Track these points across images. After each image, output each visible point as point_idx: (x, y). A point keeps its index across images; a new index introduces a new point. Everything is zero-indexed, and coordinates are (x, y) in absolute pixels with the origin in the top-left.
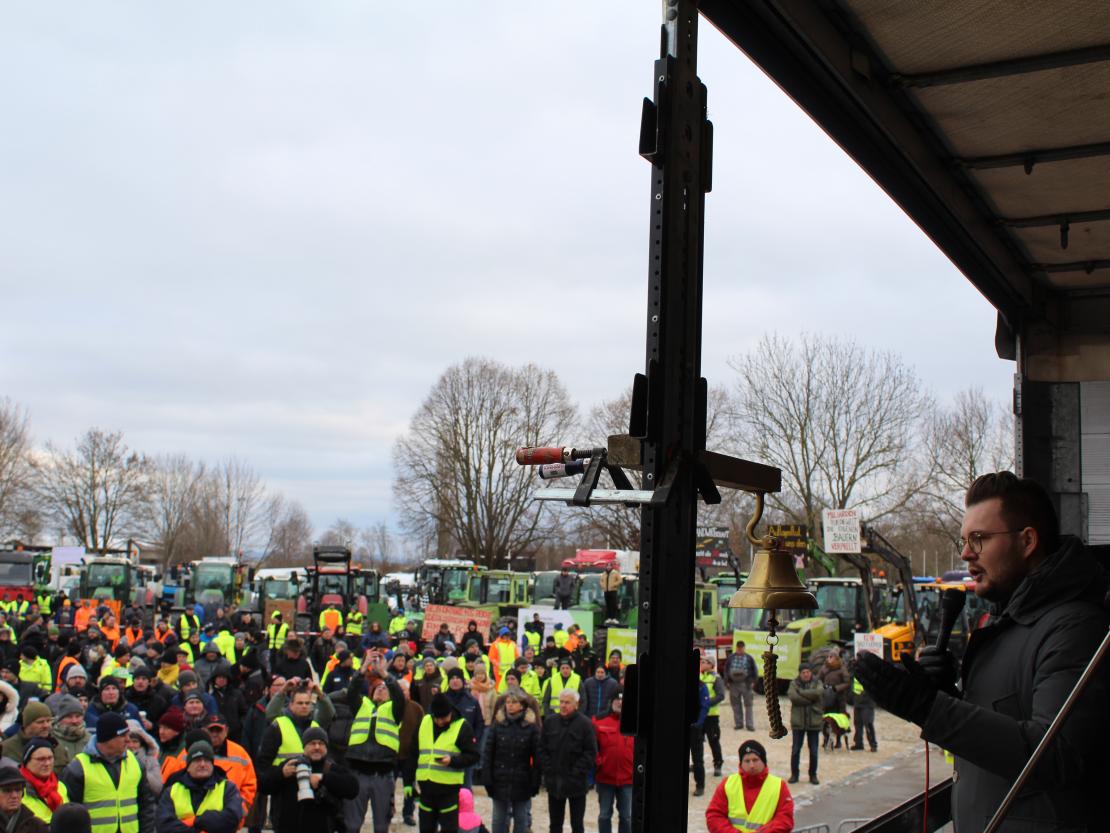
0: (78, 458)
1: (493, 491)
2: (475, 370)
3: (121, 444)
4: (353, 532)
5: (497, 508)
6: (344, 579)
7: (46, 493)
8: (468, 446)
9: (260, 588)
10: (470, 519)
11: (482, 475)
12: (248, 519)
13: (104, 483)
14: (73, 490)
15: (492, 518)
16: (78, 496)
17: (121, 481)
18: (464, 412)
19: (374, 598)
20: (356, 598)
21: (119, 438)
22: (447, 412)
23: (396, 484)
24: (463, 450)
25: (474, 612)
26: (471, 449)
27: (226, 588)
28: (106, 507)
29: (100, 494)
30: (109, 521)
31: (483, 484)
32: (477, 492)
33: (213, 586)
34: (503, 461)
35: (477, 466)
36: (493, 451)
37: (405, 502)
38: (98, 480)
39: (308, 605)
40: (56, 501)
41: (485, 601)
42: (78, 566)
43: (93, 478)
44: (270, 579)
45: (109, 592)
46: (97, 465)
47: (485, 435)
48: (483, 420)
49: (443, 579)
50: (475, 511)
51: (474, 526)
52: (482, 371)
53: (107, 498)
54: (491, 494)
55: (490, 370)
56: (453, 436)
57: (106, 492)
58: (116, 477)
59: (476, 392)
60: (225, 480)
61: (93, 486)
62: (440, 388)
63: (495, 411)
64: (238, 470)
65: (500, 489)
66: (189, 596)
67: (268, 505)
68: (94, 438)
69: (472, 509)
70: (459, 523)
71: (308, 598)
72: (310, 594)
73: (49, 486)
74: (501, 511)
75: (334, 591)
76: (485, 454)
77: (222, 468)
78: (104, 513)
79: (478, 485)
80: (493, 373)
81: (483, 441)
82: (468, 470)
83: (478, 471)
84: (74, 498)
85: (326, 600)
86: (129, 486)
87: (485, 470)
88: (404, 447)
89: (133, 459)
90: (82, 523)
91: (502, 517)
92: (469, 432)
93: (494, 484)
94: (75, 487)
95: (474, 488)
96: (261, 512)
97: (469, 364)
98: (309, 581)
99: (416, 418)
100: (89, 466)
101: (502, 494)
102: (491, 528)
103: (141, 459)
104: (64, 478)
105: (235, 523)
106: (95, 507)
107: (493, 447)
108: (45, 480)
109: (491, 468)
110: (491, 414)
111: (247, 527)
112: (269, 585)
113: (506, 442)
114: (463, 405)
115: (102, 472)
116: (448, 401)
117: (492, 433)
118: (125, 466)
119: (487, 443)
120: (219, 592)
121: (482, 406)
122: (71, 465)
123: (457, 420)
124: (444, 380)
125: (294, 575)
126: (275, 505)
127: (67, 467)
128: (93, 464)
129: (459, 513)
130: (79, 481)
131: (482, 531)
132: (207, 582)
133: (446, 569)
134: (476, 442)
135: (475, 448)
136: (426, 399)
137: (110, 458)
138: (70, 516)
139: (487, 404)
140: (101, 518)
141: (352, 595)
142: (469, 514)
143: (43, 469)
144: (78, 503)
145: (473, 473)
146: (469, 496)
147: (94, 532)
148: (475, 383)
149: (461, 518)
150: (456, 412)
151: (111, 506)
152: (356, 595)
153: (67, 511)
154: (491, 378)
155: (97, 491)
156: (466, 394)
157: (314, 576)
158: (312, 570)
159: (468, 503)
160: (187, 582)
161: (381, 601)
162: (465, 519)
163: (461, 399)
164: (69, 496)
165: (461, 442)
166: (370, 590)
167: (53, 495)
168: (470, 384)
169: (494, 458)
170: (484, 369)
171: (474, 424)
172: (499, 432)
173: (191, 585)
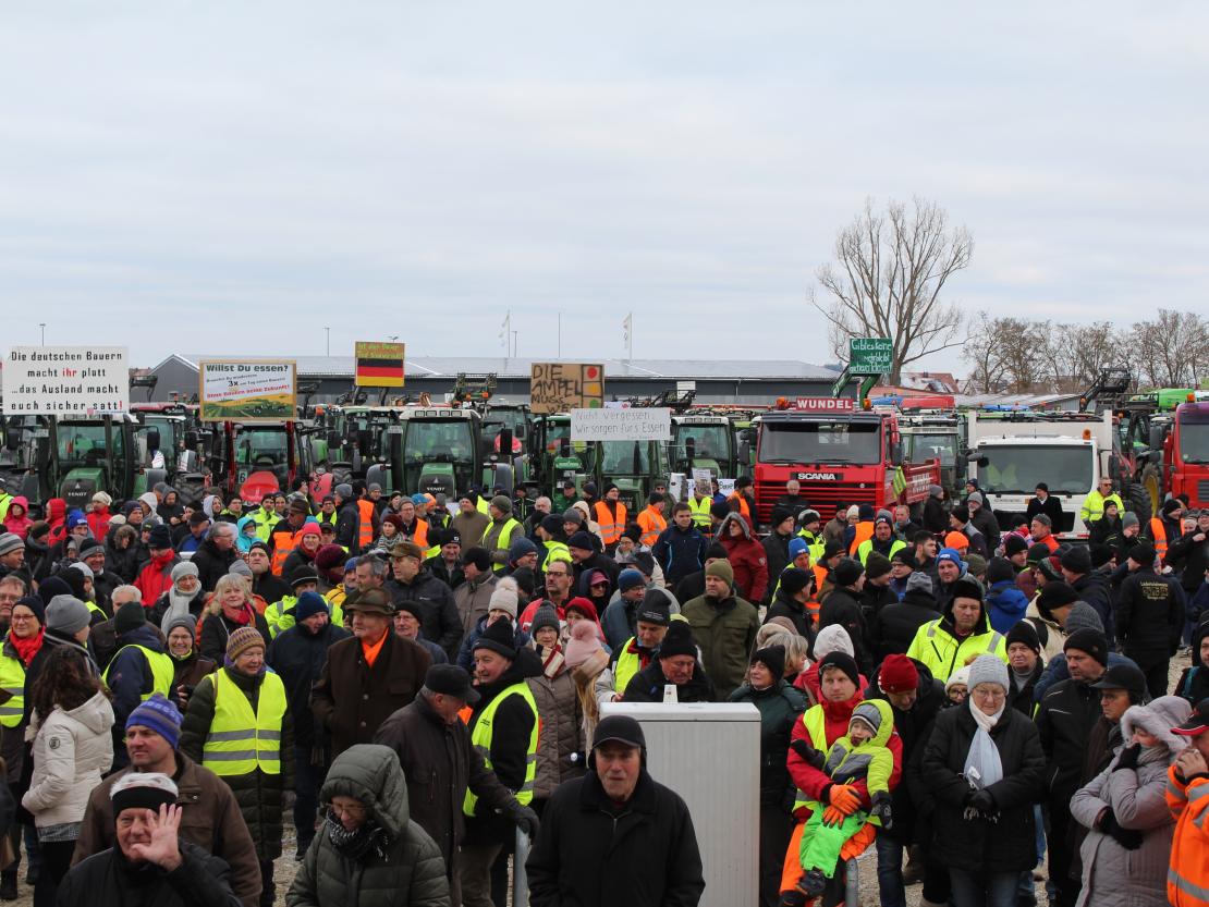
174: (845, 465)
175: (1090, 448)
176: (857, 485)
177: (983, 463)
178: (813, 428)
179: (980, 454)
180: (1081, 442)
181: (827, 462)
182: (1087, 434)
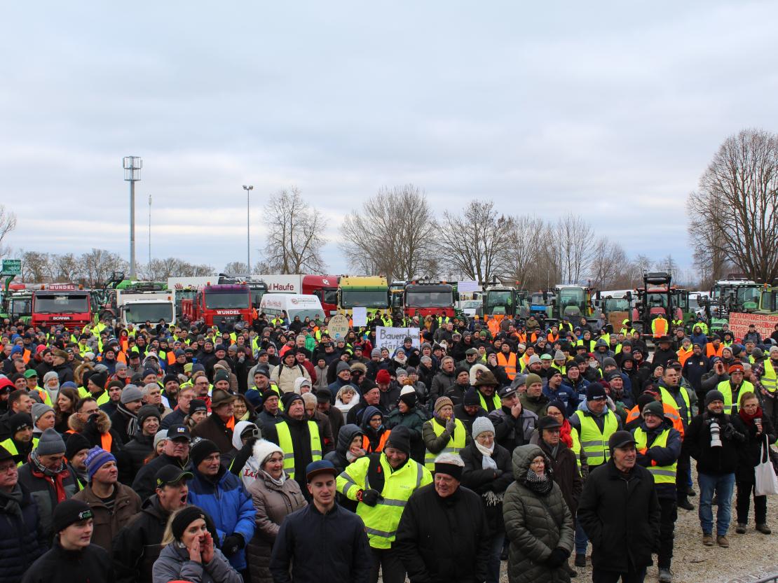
0: (465, 221)
1: (766, 228)
2: (748, 139)
3: (493, 210)
4: (650, 264)
5: (770, 241)
6: (665, 296)
7: (446, 246)
8: (744, 196)
9: (603, 304)
10: (748, 251)
11: (757, 217)
12: (583, 257)
13: (484, 237)
14: (464, 243)
15: (766, 248)
16: (467, 247)
17: (494, 235)
18: (741, 171)
19: (686, 309)
20: (674, 309)
21: (491, 206)
22: (727, 172)
23: (691, 227)
24: (741, 200)
25: (767, 318)
26: (747, 198)
27: (580, 305)
28: (486, 253)
29: (481, 245)
30: (489, 263)
31: (758, 224)
32: (753, 230)
33: (572, 303)
34: (774, 206)
35: (753, 211)
36: (765, 199)
37: (698, 240)
38: (480, 235)
39: (641, 315)
40: (453, 251)
41: (775, 310)
42: (480, 292)
43: (476, 235)
44: (610, 298)
45: (503, 309)
46: (478, 225)
47: (758, 188)
48: (756, 177)
49: (737, 294)
50: (753, 244)
51: (752, 255)
52: (754, 138)
53: (486, 247)
54: (764, 231)
55: (759, 138)
56: (733, 190)
57: (485, 243)
58: (491, 233)
59: (750, 155)
60: (565, 230)
61: (477, 240)
62: (721, 155)
63: (766, 168)
64: (574, 223)
65: (771, 227)
66: (556, 311)
67: (596, 247)
68: (475, 207)
69: (750, 243)
70: (739, 252)
71: (640, 310)
72: (641, 307)
73: (448, 241)
74: (773, 242)
75: (658, 305)
76: (759, 203)
77: (563, 222)
78: (484, 257)
79: (754, 225)
80: (762, 140)
81: (757, 192)
82: (746, 214)
83: (753, 215)
84: (465, 249)
85: (654, 311)
86: (500, 238)
87: (759, 213)
88: (696, 200)
89: (502, 220)
90: (471, 265)
91: (774, 248)
92: (746, 185)
93: (766, 223)
94: (465, 241)
95: (751, 227)
96: (592, 252)
97: (743, 135)
98: (640, 299)
99: (703, 178)
100: (473, 226)
101: (774, 230)
102: (765, 256)
103: (507, 220)
104: (457, 236)
105: (574, 261)
106: (479, 254)
107: (765, 195)
108: (446, 238)
109: (763, 212)
110: (762, 170)
111: (583, 263)
112: (609, 302)
113: (775, 191)
114: (740, 166)
115: (482, 230)
116: (728, 163)
117: (763, 185)
118: (497, 225)
119: (760, 193)
120: (576, 308)
121: (755, 164)
122: (462, 227)
123: (735, 178)
124: (724, 148)
125: (629, 294)
126: (601, 248)
127: (459, 228)
128: (476, 226)
129: (739, 246)
130: (467, 237)
131: (758, 258)
132: (567, 301)
133: (739, 286)
134: (751, 193)
135: (751, 197)
136: (711, 164)
137: (486, 220)
138: (463, 260)
139: (758, 164)
140: (483, 261)
141: (672, 307)
142: (747, 247)
143: (443, 230)
144: (468, 251)
145: (749, 215)
146: (746, 232)
147: (479, 270)
148: (748, 149)
149: (741, 250)
150: (734, 171)
151: (490, 253)
152: (674, 307)
153: (461, 258)
154: (761, 144)
155: (479, 244)
156: (741, 156)
157: (643, 294)
158: (642, 291)
159: (747, 238)
160: (554, 301)
161: (690, 311)
162: (745, 251)
163: (738, 161)
164: (462, 247)
165: (740, 193)
166: (682, 304)
167: (451, 247)
168: (745, 150)
169: (766, 204)
170: (755, 137)
171: (749, 179)
172: (769, 184)
173: (557, 304)
174: (73, 313)
175: (171, 304)
176: (79, 321)
177: (128, 311)
178: (52, 297)
179: (128, 307)
180: (168, 302)
181: (65, 312)
182: (169, 298)
